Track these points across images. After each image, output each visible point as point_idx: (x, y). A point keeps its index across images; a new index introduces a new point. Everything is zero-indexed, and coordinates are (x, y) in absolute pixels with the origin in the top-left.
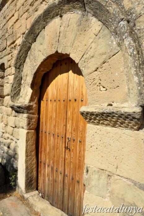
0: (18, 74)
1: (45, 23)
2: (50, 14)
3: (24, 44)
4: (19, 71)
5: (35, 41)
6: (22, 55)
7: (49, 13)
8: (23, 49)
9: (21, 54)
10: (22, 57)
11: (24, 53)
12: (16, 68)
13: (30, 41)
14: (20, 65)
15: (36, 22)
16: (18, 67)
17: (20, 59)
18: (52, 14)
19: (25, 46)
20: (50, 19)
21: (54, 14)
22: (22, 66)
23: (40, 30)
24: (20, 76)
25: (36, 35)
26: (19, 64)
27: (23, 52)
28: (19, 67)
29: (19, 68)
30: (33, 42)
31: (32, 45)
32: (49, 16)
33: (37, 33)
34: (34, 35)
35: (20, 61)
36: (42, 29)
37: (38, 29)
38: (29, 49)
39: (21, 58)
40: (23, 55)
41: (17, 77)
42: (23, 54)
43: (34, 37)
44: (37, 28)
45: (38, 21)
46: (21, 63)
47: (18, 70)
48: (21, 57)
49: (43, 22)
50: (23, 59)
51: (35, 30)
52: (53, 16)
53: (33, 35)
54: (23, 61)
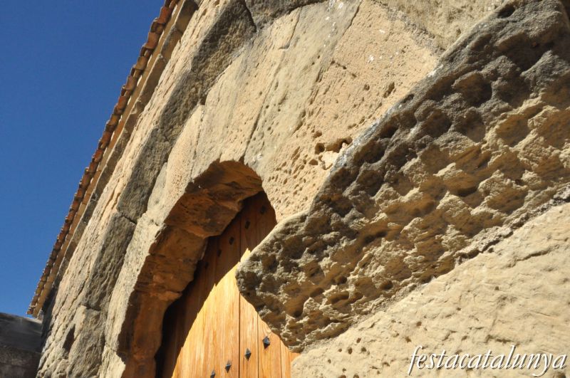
0: (93, 327)
1: (167, 143)
2: (178, 111)
3: (116, 225)
4: (97, 317)
5: (145, 210)
6: (109, 261)
7: (176, 109)
8: (112, 241)
9: (107, 260)
10: (108, 267)
11: (114, 255)
12: (88, 306)
13: (132, 213)
14: (102, 296)
15: (146, 151)
16: (93, 304)
17: (101, 276)
18: (181, 109)
19: (117, 232)
20: (180, 125)
21: (186, 105)
22: (106, 298)
23: (156, 172)
24: (98, 334)
25: (146, 190)
26: (97, 293)
27: (111, 251)
28: (98, 303)
29: (97, 308)
30: (139, 214)
31: (136, 223)
32: (175, 119)
33: (151, 181)
34: (141, 191)
35: (102, 283)
36: (162, 165)
37: (151, 169)
38: (128, 238)
39: (106, 272)
40: (112, 260)
41: (89, 336)
42: (111, 258)
43: (143, 196)
44: (148, 167)
45: (150, 146)
46: (105, 287)
47: (95, 313)
48: (104, 269)
49: (161, 143)
50: (110, 275)
51: (143, 175)
52: (185, 112)
53: (138, 192)
54: (109, 283)
